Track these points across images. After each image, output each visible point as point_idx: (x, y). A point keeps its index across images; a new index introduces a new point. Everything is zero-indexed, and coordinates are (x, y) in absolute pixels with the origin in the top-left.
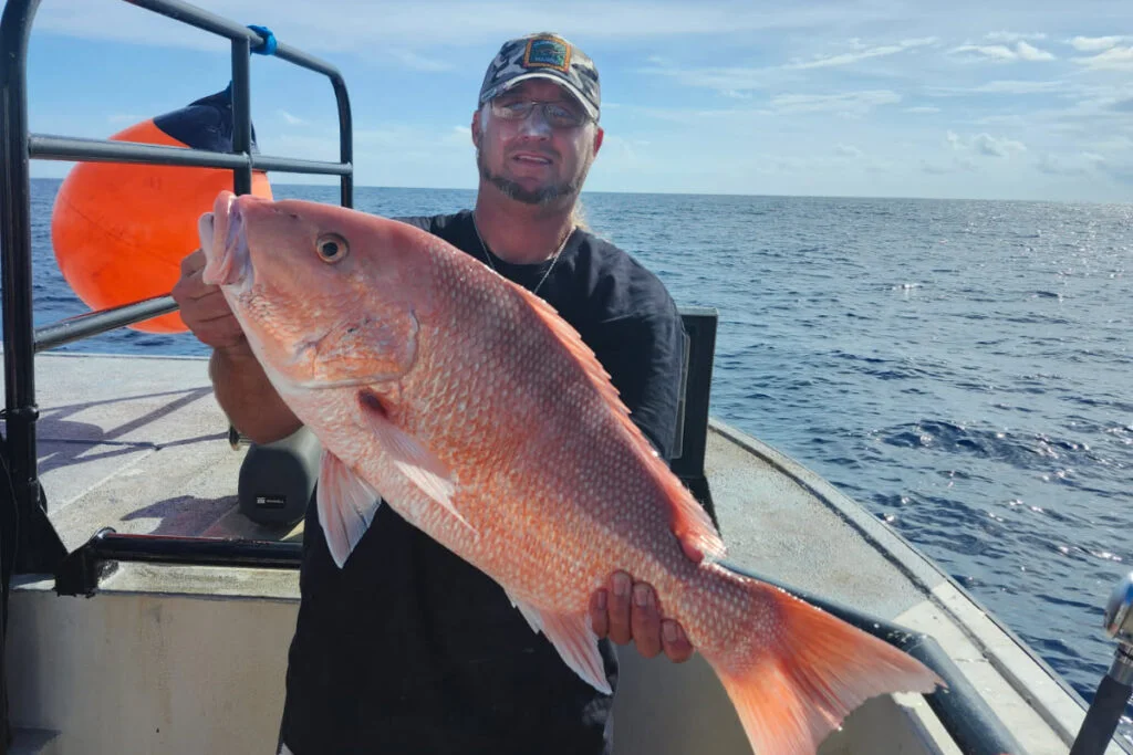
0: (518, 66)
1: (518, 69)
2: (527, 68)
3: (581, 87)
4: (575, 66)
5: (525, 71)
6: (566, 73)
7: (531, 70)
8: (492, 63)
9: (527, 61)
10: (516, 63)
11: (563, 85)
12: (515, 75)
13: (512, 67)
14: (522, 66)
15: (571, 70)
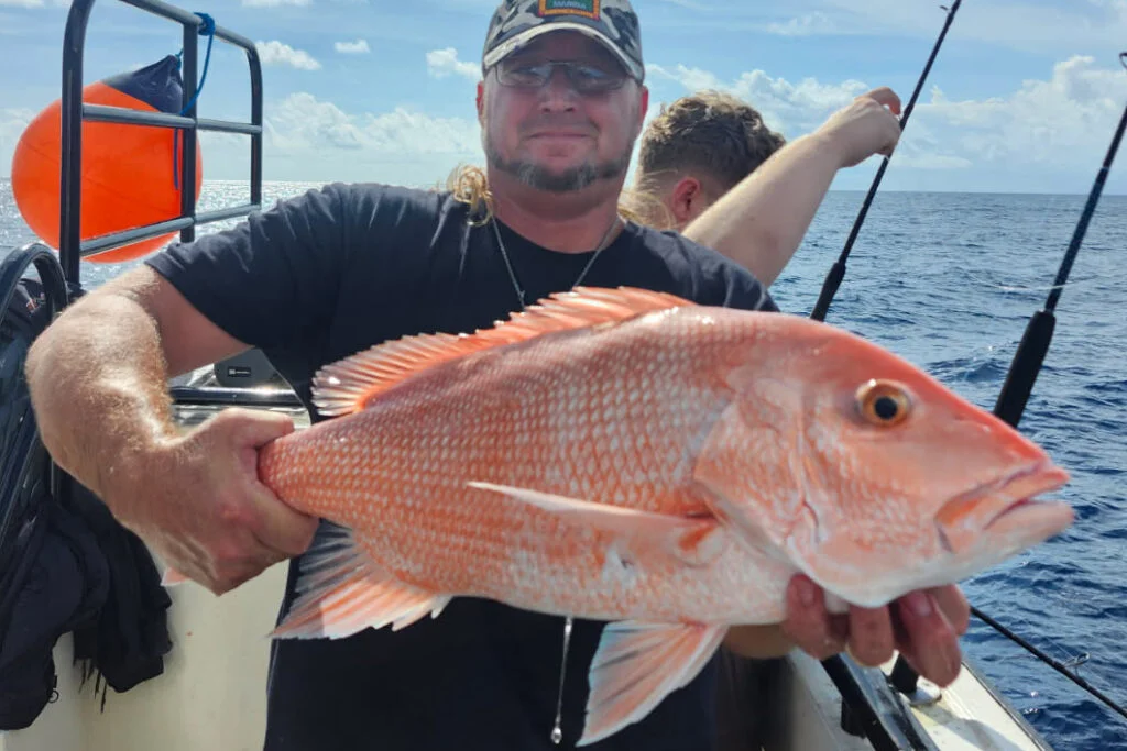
0: (531, 15)
1: (531, 18)
2: (543, 17)
3: (617, 36)
4: (607, 11)
5: (540, 20)
6: (598, 20)
7: (548, 19)
8: (497, 13)
9: (542, 8)
10: (528, 11)
11: (597, 36)
12: (526, 27)
13: (523, 17)
14: (537, 15)
15: (604, 16)
